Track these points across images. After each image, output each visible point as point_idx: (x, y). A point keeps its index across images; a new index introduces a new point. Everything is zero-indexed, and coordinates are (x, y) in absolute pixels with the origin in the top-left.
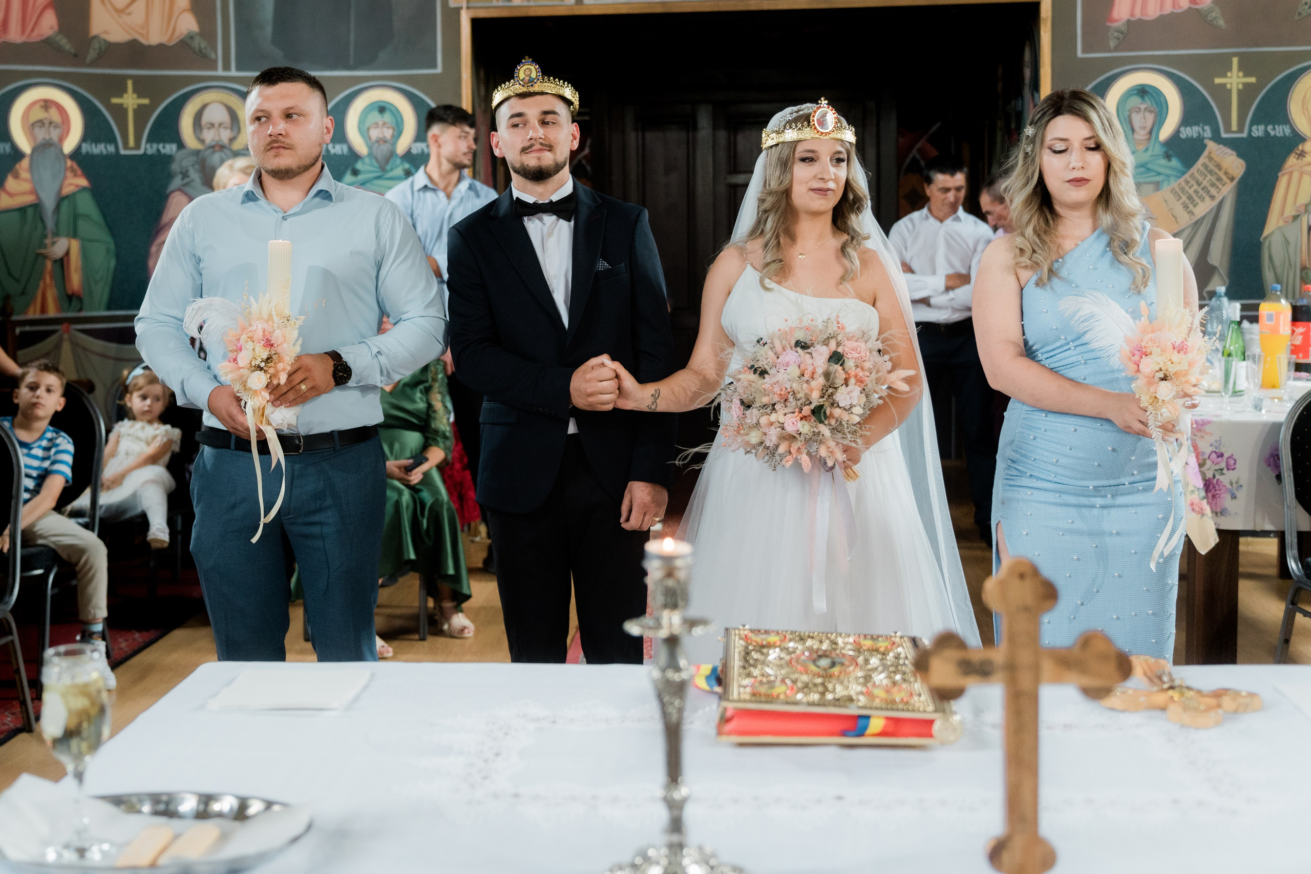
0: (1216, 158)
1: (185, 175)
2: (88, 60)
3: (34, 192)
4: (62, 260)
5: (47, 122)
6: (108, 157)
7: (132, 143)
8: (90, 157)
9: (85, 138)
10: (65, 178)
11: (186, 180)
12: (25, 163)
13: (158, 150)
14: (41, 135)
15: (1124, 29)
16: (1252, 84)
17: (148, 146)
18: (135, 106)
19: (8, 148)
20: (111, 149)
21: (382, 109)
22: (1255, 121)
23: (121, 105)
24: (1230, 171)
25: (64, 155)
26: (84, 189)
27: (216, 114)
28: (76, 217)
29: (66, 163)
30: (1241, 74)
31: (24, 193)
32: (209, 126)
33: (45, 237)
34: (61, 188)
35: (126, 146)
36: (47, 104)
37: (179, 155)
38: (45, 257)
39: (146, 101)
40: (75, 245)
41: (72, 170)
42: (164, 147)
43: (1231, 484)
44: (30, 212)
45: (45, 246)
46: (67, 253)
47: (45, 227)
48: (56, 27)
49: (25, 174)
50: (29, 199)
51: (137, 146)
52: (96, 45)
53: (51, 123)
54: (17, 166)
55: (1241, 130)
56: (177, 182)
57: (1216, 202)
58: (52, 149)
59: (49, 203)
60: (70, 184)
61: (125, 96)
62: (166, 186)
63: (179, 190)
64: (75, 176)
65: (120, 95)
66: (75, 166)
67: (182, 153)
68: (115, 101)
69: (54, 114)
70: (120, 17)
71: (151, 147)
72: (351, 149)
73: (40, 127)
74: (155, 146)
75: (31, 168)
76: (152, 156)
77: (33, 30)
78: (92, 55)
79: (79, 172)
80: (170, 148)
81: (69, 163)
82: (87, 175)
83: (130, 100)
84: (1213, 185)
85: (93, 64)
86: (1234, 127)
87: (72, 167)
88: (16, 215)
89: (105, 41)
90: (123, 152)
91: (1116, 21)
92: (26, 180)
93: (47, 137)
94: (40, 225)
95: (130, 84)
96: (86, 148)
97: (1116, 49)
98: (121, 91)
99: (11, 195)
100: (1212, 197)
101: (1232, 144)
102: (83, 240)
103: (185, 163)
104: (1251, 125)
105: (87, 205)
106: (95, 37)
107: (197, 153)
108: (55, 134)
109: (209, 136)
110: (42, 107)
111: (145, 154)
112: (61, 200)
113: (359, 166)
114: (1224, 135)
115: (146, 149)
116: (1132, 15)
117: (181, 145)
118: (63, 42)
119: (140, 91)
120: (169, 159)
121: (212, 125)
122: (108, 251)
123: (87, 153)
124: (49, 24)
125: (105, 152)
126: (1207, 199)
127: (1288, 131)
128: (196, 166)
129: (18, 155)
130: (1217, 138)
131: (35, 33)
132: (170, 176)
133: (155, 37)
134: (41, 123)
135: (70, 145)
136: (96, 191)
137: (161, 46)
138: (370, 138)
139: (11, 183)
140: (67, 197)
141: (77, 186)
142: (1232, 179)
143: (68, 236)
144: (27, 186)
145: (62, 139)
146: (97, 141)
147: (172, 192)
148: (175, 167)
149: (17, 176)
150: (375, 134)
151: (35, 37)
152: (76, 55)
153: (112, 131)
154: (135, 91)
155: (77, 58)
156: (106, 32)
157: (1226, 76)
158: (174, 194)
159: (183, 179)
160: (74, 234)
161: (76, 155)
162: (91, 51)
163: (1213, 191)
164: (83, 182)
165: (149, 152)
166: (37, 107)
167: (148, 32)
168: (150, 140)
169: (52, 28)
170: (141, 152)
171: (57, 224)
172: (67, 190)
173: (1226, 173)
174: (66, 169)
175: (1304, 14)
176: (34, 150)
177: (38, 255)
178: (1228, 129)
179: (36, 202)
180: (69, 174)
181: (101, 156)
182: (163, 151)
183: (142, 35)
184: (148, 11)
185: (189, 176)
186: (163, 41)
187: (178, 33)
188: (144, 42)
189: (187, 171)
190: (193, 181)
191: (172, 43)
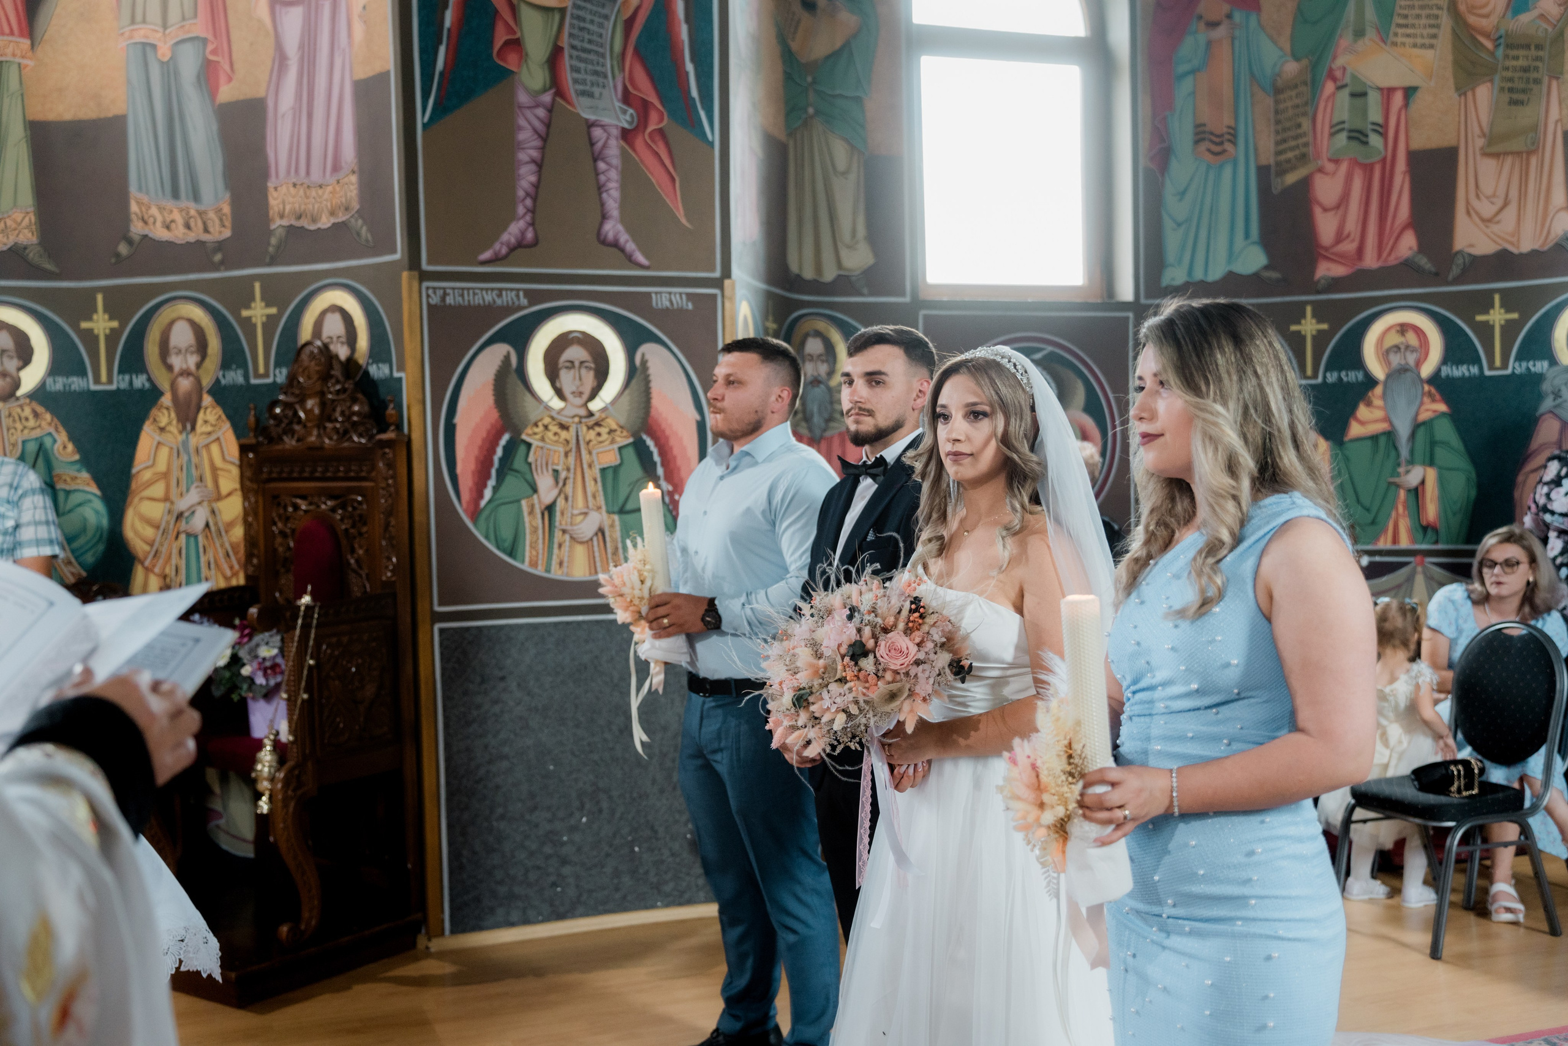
1: (1557, 394)
2: (1450, 277)
3: (1387, 419)
4: (1416, 489)
5: (1403, 347)
6: (1471, 379)
7: (1498, 362)
8: (1450, 380)
9: (1446, 360)
10: (1422, 403)
11: (1559, 401)
12: (1378, 390)
13: (1528, 369)
14: (1396, 360)
17: (1517, 365)
18: (1503, 322)
19: (1360, 376)
20: (1475, 370)
23: (1487, 322)
25: (1422, 381)
26: (1443, 414)
28: (1433, 443)
29: (1423, 388)
31: (1376, 421)
33: (1399, 465)
34: (1417, 414)
35: (1492, 367)
36: (1403, 328)
37: (1551, 373)
38: (1398, 486)
39: (1515, 316)
40: (1431, 474)
41: (1430, 394)
42: (1534, 365)
44: (1383, 441)
45: (1399, 475)
46: (1423, 482)
47: (1398, 455)
48: (1415, 248)
49: (1377, 402)
50: (1382, 427)
51: (1505, 365)
52: (1460, 261)
53: (1407, 347)
54: (1370, 394)
56: (1547, 404)
58: (1408, 374)
59: (1403, 430)
60: (1427, 410)
61: (1492, 312)
62: (1536, 409)
63: (1551, 412)
64: (1434, 401)
65: (1486, 311)
66: (1433, 390)
67: (1556, 369)
68: (1480, 318)
69: (1412, 338)
70: (1487, 227)
71: (1520, 365)
73: (1396, 352)
74: (1524, 364)
75: (1384, 396)
76: (1520, 376)
77: (1390, 254)
78: (1455, 271)
79: (1438, 397)
81: (1426, 388)
82: (1446, 400)
83: (1497, 316)
85: (1457, 281)
87: (1429, 392)
88: (1369, 443)
89: (1470, 255)
90: (1487, 373)
92: (1378, 408)
93: (1403, 362)
94: (1393, 453)
95: (1497, 298)
96: (1446, 371)
98: (1487, 307)
99: (1362, 423)
102: (1440, 468)
103: (1557, 382)
105: (1446, 431)
106: (1460, 252)
108: (1411, 359)
110: (1398, 331)
111: (1513, 373)
112: (1417, 426)
115: (1514, 368)
117: (1553, 361)
118: (1424, 262)
119: (1507, 306)
120: (1540, 378)
122: (1468, 479)
123: (1448, 376)
124: (1408, 244)
125: (1467, 374)
129: (1371, 382)
131: (1393, 256)
132: (1540, 397)
133: (1526, 245)
134: (1397, 348)
135: (1427, 370)
136: (1456, 416)
137: (1534, 253)
139: (1363, 411)
140: (1424, 423)
141: (1435, 411)
143: (1424, 464)
144: (1379, 414)
145: (1419, 364)
146: (1459, 362)
147: (1542, 415)
148: (1546, 387)
149: (1369, 404)
151: (1392, 261)
152: (1437, 274)
153: (1476, 351)
154: (1502, 306)
155: (1438, 277)
156: (1472, 246)
158: (1543, 417)
159: (1554, 400)
160: (1431, 462)
161: (1435, 379)
162: (1454, 267)
164: (1442, 407)
165: (1518, 371)
166: (1393, 331)
167: (1518, 241)
168: (1519, 358)
169: (1410, 248)
170: (1509, 371)
171: (1412, 452)
172: (1424, 416)
174: (1423, 394)
176: (1389, 376)
177: (1390, 484)
179: (1389, 429)
180: (1426, 400)
181: (1463, 379)
182: (1533, 369)
183: (1512, 243)
184: (1519, 215)
185: (1561, 397)
186: (1536, 247)
187: (1553, 235)
188: (1515, 251)
189: (1559, 390)
190: (1565, 401)
191: (1546, 248)
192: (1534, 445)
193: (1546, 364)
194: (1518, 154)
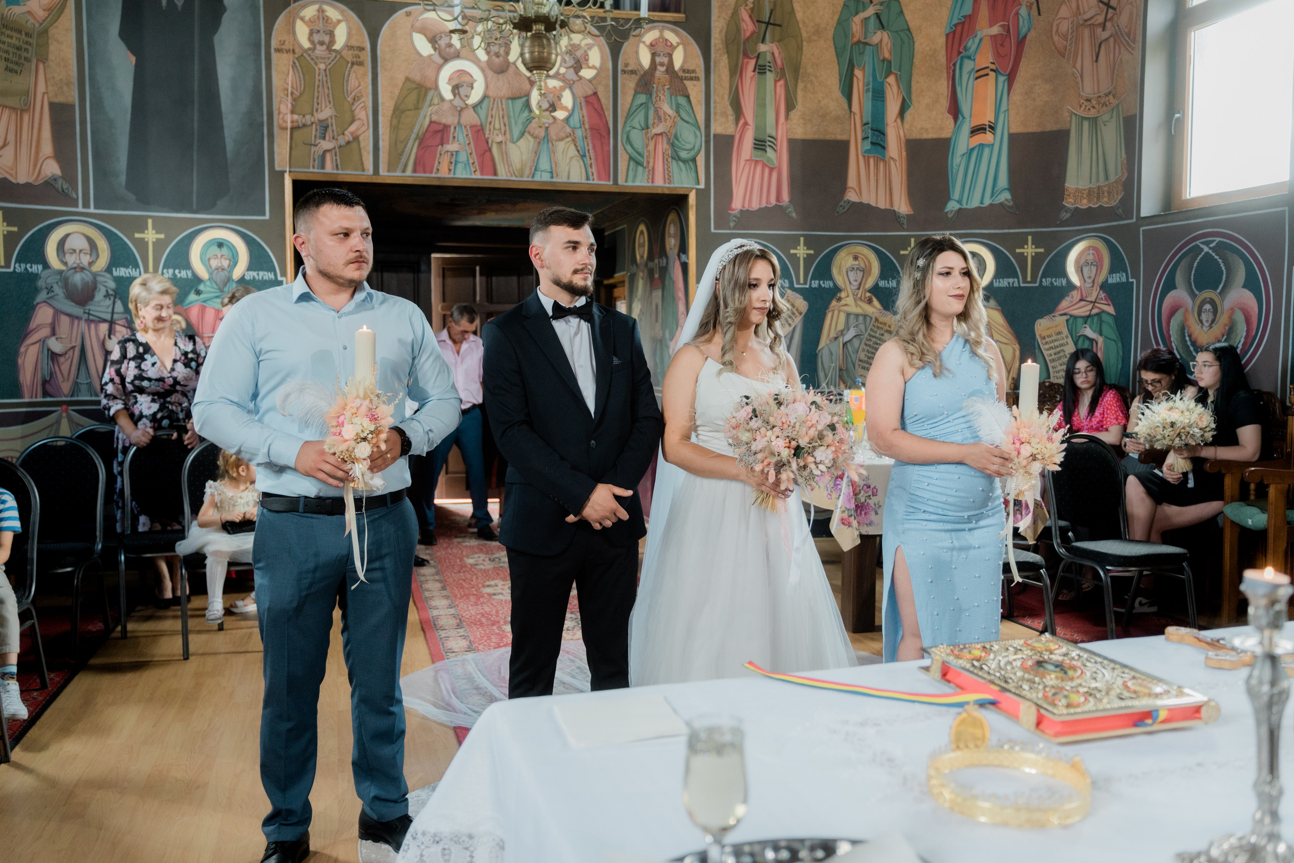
0: (791, 300)
1: (50, 290)
11: (50, 295)
13: (26, 269)
15: (738, 215)
16: (811, 254)
17: (17, 265)
18: (7, 234)
21: (220, 245)
22: (813, 278)
24: (799, 309)
27: (77, 242)
30: (805, 248)
32: (71, 251)
37: (45, 274)
39: (14, 229)
42: (31, 267)
43: (875, 505)
51: (8, 266)
55: (805, 283)
56: (42, 296)
57: (792, 328)
62: (34, 299)
63: (45, 302)
67: (47, 271)
71: (20, 266)
72: (194, 274)
74: (23, 266)
76: (20, 273)
80: (36, 268)
84: (790, 317)
86: (802, 281)
91: (734, 210)
97: (734, 228)
100: (790, 325)
101: (800, 291)
103: (49, 281)
104: (811, 281)
107: (60, 272)
109: (71, 260)
111: (14, 272)
113: (201, 287)
114: (796, 286)
115: (15, 268)
116: (743, 207)
117: (46, 266)
119: (11, 222)
120: (36, 276)
121: (74, 251)
126: (787, 325)
127: (831, 285)
128: (59, 283)
130: (792, 287)
132: (37, 291)
133: (22, 179)
137: (28, 184)
138: (211, 267)
142: (801, 314)
147: (38, 304)
148: (41, 283)
150: (214, 263)
154: (6, 221)
157: (796, 249)
158: (39, 306)
159: (48, 293)
163: (790, 321)
165: (18, 270)
167: (16, 173)
168: (18, 261)
170: (11, 270)
173: (797, 310)
175: (840, 213)
178: (798, 283)
182: (30, 270)
183: (11, 175)
184: (16, 155)
185: (53, 291)
186: (30, 181)
187: (43, 175)
188: (14, 181)
189: (52, 287)
190: (57, 295)
191: (37, 184)
192: (33, 325)
193: (40, 267)
194: (15, 109)
